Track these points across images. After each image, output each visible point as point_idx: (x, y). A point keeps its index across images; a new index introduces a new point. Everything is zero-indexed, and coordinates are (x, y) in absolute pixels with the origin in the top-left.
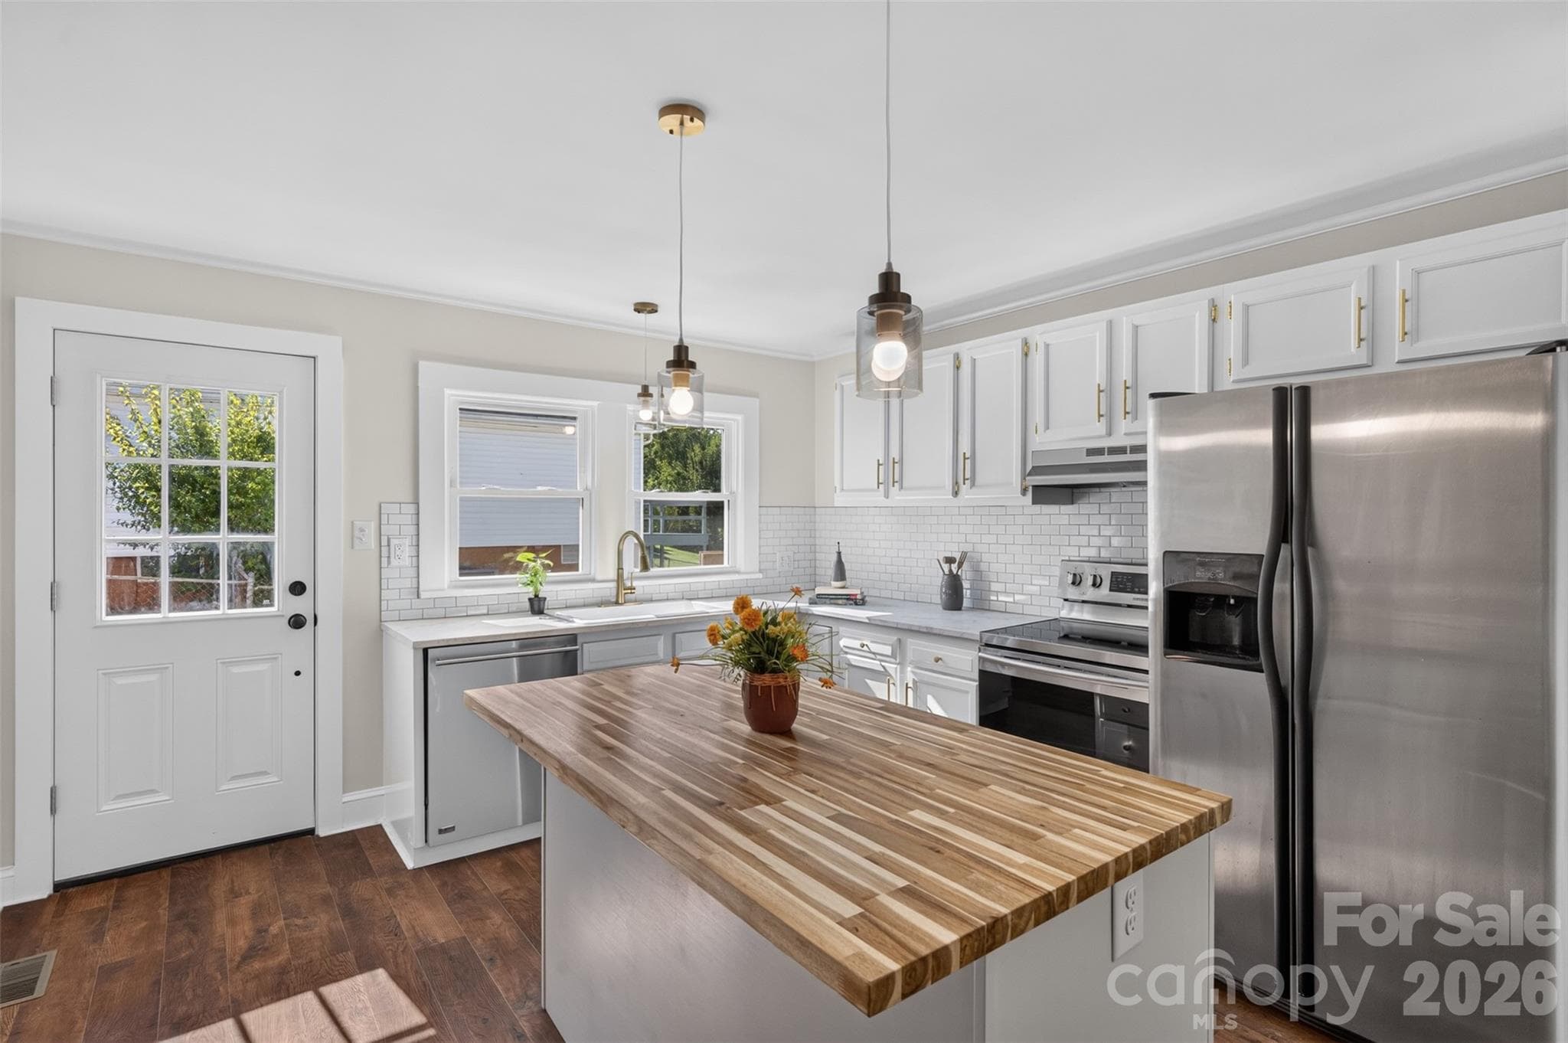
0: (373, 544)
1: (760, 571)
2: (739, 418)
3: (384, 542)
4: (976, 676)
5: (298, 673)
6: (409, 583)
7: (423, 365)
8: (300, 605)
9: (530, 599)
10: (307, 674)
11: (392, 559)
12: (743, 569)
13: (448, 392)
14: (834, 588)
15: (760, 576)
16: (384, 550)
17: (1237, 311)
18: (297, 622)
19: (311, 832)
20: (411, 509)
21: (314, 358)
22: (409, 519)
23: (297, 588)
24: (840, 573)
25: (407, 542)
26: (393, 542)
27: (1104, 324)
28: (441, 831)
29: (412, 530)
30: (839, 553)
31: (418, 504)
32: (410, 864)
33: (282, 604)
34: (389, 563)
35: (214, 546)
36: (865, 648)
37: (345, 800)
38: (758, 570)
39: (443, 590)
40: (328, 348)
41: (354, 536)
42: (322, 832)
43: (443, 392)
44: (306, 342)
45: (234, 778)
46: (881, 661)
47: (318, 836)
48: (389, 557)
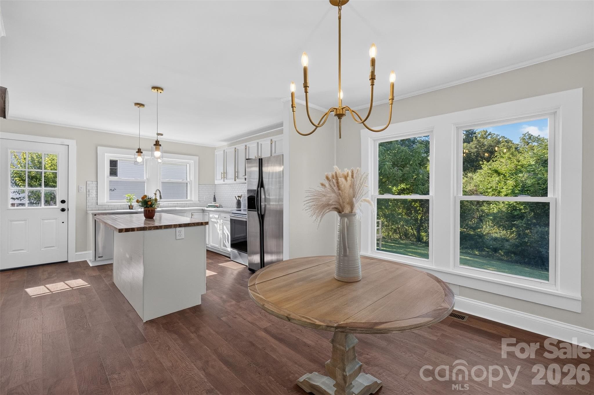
0: (85, 191)
1: (199, 201)
2: (193, 161)
3: (88, 191)
4: (230, 220)
5: (63, 222)
6: (95, 201)
7: (99, 148)
8: (64, 206)
9: (129, 206)
10: (66, 223)
11: (90, 195)
12: (193, 200)
13: (106, 154)
14: (213, 204)
15: (199, 202)
16: (88, 193)
17: (274, 142)
18: (63, 210)
19: (67, 262)
20: (95, 183)
21: (68, 145)
22: (95, 185)
23: (63, 202)
24: (215, 200)
25: (94, 191)
26: (90, 191)
27: (257, 143)
28: (99, 257)
29: (96, 188)
30: (214, 195)
31: (97, 182)
32: (91, 265)
33: (59, 205)
34: (89, 196)
35: (39, 191)
36: (213, 217)
37: (76, 254)
38: (198, 200)
39: (105, 203)
40: (72, 143)
41: (78, 190)
42: (69, 262)
43: (105, 154)
44: (67, 142)
45: (45, 248)
46: (216, 219)
47: (69, 263)
48: (89, 195)
